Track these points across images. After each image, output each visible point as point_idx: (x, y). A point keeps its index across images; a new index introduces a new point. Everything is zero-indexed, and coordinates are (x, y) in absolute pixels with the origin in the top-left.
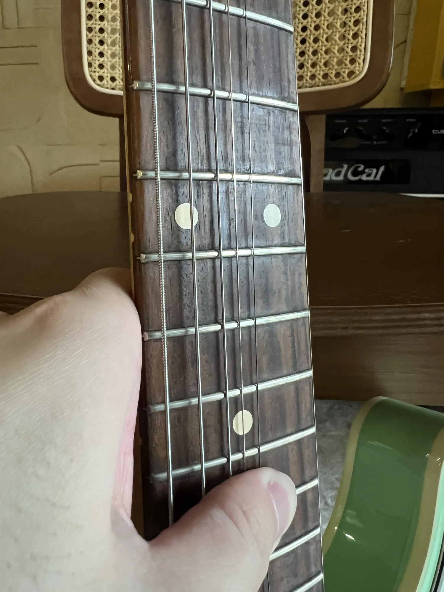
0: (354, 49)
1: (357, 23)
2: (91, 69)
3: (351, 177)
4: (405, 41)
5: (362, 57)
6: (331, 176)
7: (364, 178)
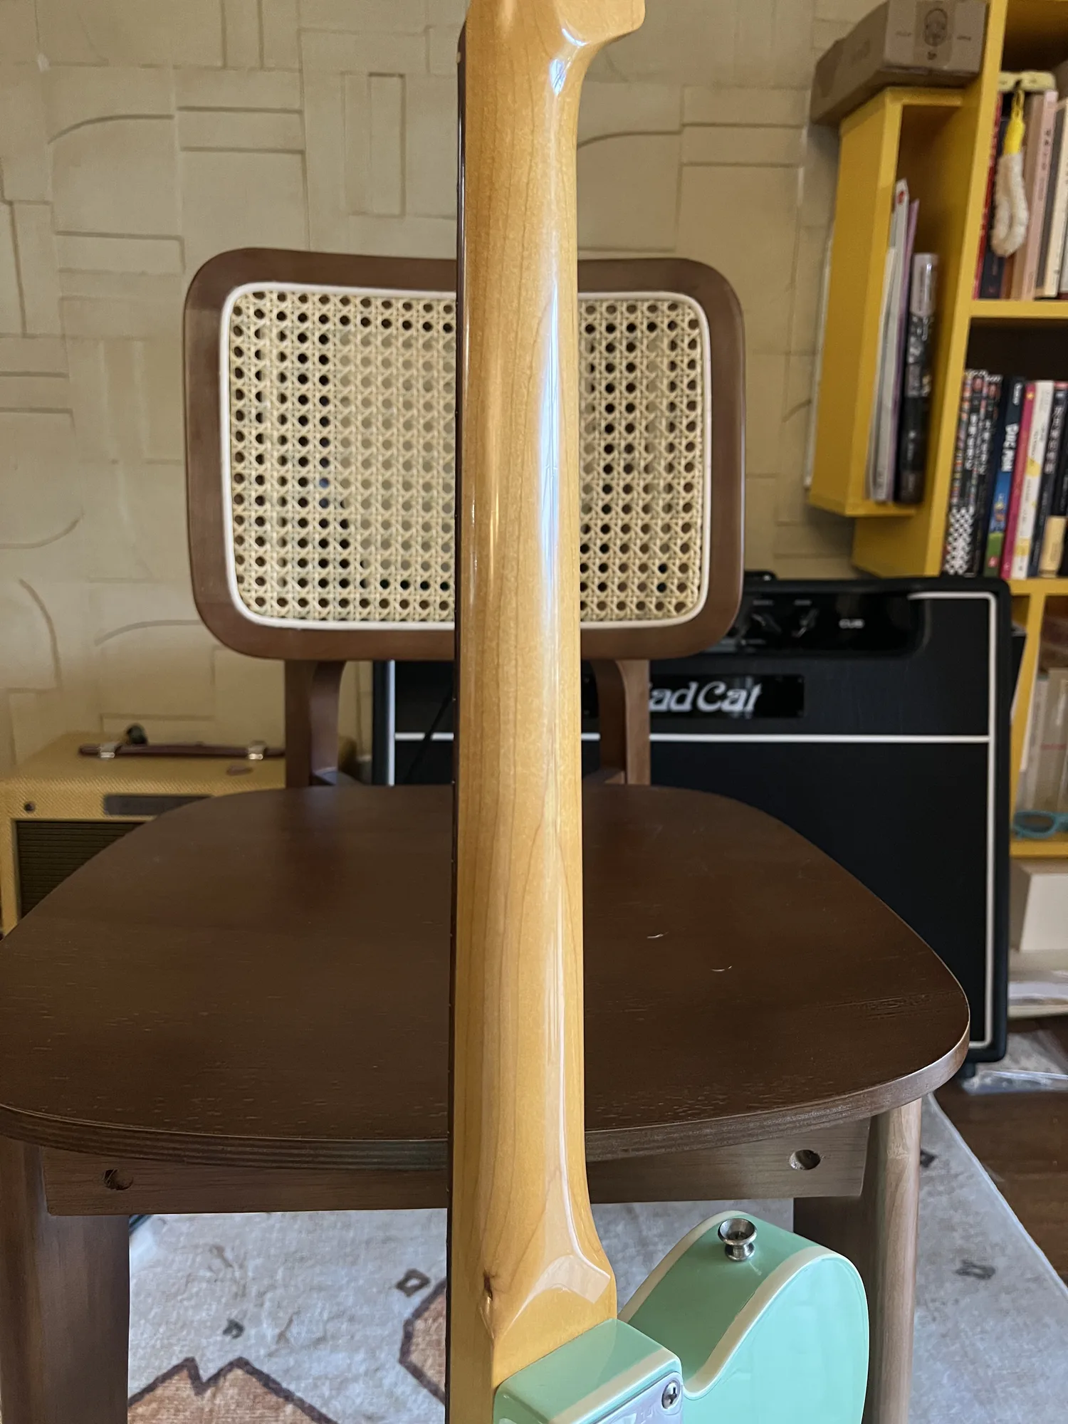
0: (684, 568)
1: (686, 528)
2: (242, 586)
3: (703, 705)
4: (809, 402)
5: (697, 582)
6: (669, 701)
7: (726, 706)
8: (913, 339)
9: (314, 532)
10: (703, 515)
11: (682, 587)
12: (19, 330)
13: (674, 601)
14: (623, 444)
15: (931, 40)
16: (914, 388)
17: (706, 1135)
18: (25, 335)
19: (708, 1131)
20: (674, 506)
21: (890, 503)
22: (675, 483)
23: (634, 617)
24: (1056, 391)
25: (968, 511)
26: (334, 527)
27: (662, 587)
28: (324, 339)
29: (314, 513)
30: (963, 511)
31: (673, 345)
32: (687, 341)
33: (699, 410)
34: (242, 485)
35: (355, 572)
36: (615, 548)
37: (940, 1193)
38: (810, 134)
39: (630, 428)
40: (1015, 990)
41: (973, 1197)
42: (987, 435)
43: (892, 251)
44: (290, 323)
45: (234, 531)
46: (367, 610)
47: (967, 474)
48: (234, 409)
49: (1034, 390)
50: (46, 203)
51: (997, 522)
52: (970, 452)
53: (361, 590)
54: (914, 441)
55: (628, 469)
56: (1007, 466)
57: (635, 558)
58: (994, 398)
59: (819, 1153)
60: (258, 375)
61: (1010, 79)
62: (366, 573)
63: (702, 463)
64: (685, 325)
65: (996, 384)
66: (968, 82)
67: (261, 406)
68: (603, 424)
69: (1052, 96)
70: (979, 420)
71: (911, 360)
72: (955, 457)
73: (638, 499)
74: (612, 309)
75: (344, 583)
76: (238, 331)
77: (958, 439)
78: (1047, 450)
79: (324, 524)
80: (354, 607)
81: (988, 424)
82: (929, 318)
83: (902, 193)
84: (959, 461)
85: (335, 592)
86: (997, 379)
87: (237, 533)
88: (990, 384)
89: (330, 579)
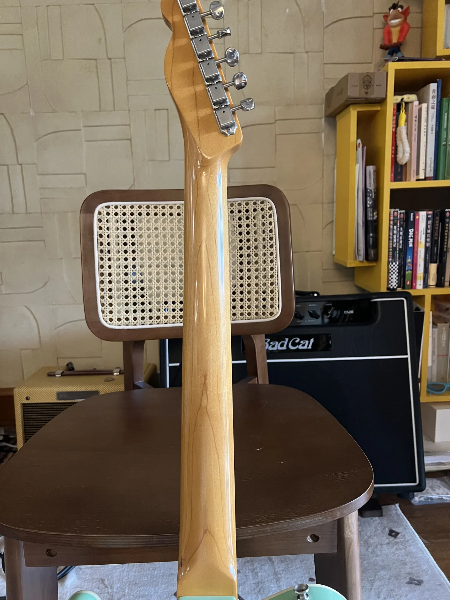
0: (272, 299)
1: (272, 284)
2: (103, 315)
3: (291, 347)
4: (332, 221)
5: (277, 304)
6: (277, 346)
7: (300, 347)
8: (368, 198)
9: (131, 293)
10: (278, 279)
11: (272, 306)
12: (25, 212)
13: (269, 312)
14: (246, 254)
15: (366, 87)
16: (370, 217)
17: (267, 530)
18: (26, 213)
19: (268, 528)
20: (267, 276)
21: (365, 261)
22: (266, 267)
23: (254, 318)
24: (427, 215)
25: (396, 264)
26: (139, 291)
27: (264, 306)
28: (132, 221)
29: (130, 285)
30: (394, 264)
31: (263, 217)
32: (268, 215)
33: (274, 240)
34: (103, 277)
35: (147, 307)
36: (245, 292)
37: (401, 549)
38: (325, 121)
39: (249, 248)
40: (428, 460)
41: (414, 551)
42: (401, 233)
43: (358, 166)
44: (120, 216)
45: (100, 294)
46: (152, 320)
47: (394, 249)
48: (99, 249)
49: (419, 215)
50: (34, 164)
51: (409, 267)
52: (395, 241)
53: (150, 313)
54: (372, 237)
55: (249, 263)
56: (411, 245)
57: (254, 296)
58: (403, 219)
59: (318, 535)
60: (108, 236)
61: (399, 98)
62: (151, 306)
63: (276, 260)
64: (267, 209)
65: (403, 213)
66: (382, 101)
67: (109, 248)
68: (239, 247)
69: (416, 103)
70: (397, 228)
71: (368, 206)
72: (389, 243)
73: (253, 274)
74: (240, 204)
75: (143, 311)
76: (100, 221)
77: (389, 235)
78: (426, 238)
79: (134, 289)
80: (147, 320)
81: (401, 229)
82: (374, 190)
83: (359, 144)
84: (391, 244)
85: (139, 315)
86: (403, 211)
87: (101, 295)
88: (401, 213)
89: (137, 309)
